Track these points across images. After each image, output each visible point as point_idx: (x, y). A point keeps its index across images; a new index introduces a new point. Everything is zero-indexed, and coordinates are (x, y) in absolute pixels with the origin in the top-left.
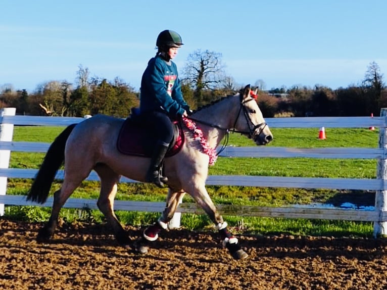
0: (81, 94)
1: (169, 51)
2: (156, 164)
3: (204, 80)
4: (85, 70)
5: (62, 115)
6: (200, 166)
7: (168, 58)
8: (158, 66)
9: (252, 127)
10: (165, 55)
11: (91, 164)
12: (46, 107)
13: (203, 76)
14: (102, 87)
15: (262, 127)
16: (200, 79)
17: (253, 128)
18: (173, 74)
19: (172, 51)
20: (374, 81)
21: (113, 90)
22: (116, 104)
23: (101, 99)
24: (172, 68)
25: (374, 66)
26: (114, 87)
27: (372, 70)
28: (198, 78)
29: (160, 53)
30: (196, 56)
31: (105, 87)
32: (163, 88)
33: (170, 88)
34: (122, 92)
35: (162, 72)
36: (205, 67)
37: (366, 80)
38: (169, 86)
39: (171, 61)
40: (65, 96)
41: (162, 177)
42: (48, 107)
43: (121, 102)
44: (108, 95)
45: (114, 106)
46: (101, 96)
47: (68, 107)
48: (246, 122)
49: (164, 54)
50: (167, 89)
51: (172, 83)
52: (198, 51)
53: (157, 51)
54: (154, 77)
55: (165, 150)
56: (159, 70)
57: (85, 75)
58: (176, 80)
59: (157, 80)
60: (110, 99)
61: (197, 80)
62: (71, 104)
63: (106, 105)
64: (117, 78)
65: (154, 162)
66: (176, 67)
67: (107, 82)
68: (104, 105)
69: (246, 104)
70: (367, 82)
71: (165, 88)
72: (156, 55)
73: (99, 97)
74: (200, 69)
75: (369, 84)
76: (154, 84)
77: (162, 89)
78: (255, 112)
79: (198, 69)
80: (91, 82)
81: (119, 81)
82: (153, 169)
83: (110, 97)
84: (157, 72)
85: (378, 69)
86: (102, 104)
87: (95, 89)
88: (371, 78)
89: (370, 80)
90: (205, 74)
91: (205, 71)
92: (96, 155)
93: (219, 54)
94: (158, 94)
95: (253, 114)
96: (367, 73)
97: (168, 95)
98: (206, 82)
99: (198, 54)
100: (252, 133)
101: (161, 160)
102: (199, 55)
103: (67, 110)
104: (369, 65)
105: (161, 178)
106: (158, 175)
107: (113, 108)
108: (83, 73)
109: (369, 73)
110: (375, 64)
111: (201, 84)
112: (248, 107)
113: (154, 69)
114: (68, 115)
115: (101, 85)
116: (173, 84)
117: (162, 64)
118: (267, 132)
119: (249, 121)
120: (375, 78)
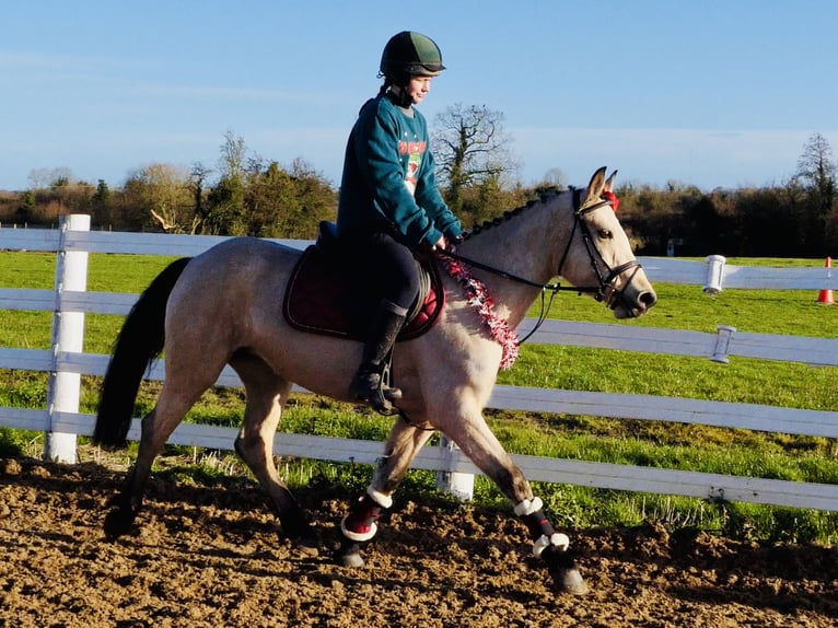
0: (230, 192)
1: (408, 83)
2: (375, 358)
3: (465, 167)
4: (236, 143)
5: (193, 232)
6: (479, 367)
7: (406, 101)
8: (384, 119)
9: (605, 274)
10: (401, 93)
11: (223, 352)
12: (163, 217)
13: (465, 159)
14: (270, 179)
15: (629, 272)
16: (458, 164)
17: (607, 275)
18: (417, 140)
19: (418, 84)
20: (819, 177)
21: (291, 185)
22: (295, 213)
23: (268, 202)
24: (415, 125)
25: (819, 145)
26: (292, 179)
27: (814, 153)
28: (454, 164)
29: (389, 88)
30: (451, 117)
31: (276, 179)
32: (395, 173)
33: (410, 174)
34: (308, 190)
35: (393, 134)
36: (469, 141)
37: (801, 175)
38: (409, 168)
39: (414, 109)
40: (198, 197)
41: (388, 387)
42: (166, 216)
43: (304, 209)
44: (282, 197)
45: (292, 217)
46: (267, 196)
47: (204, 218)
48: (587, 260)
49: (397, 90)
50: (403, 176)
51: (415, 160)
52: (455, 108)
53: (382, 81)
54: (375, 146)
55: (399, 325)
56: (387, 129)
57: (238, 154)
58: (425, 154)
59: (381, 153)
60: (284, 203)
61: (451, 169)
62: (210, 211)
63: (276, 214)
64: (298, 159)
65: (370, 352)
66: (425, 122)
67: (280, 169)
68: (272, 216)
69: (589, 216)
70: (802, 179)
71: (400, 173)
72: (378, 91)
73: (263, 198)
74: (457, 144)
75: (806, 182)
76: (375, 163)
77: (391, 176)
78: (610, 235)
79: (455, 146)
80: (247, 168)
81: (303, 168)
82: (367, 368)
83: (285, 199)
84: (381, 133)
85: (827, 152)
86: (269, 212)
87: (257, 182)
88: (811, 169)
89: (809, 175)
90: (468, 156)
91: (468, 149)
92: (236, 332)
93: (498, 113)
94: (383, 188)
95: (608, 239)
96: (802, 159)
97: (406, 190)
98: (471, 173)
99: (455, 113)
100: (604, 289)
101: (388, 349)
102: (458, 116)
103: (202, 223)
104: (808, 143)
105: (386, 392)
106: (380, 383)
107: (289, 220)
108: (233, 150)
109: (807, 160)
110: (821, 141)
111: (458, 176)
112: (593, 224)
113: (374, 126)
114: (203, 232)
115: (267, 174)
116: (418, 162)
117: (394, 114)
118: (642, 284)
119: (596, 257)
120: (821, 170)
